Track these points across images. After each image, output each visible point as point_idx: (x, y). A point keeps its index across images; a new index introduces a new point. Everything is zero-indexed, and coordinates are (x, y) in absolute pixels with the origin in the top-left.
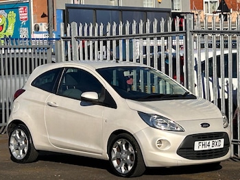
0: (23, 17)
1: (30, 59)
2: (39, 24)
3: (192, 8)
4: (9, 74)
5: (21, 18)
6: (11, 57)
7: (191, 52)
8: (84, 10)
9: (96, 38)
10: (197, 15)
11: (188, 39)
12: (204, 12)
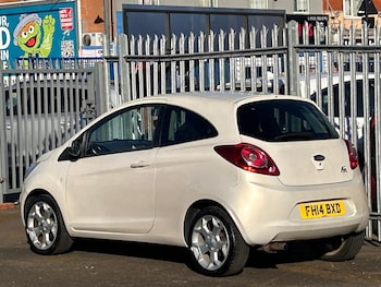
0: (66, 25)
1: (62, 90)
2: (90, 34)
3: (325, 8)
4: (29, 112)
5: (63, 25)
6: (39, 86)
7: (295, 79)
8: (152, 14)
9: (156, 58)
10: (333, 18)
11: (291, 59)
12: (344, 14)
